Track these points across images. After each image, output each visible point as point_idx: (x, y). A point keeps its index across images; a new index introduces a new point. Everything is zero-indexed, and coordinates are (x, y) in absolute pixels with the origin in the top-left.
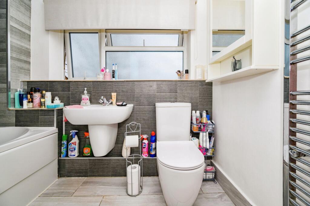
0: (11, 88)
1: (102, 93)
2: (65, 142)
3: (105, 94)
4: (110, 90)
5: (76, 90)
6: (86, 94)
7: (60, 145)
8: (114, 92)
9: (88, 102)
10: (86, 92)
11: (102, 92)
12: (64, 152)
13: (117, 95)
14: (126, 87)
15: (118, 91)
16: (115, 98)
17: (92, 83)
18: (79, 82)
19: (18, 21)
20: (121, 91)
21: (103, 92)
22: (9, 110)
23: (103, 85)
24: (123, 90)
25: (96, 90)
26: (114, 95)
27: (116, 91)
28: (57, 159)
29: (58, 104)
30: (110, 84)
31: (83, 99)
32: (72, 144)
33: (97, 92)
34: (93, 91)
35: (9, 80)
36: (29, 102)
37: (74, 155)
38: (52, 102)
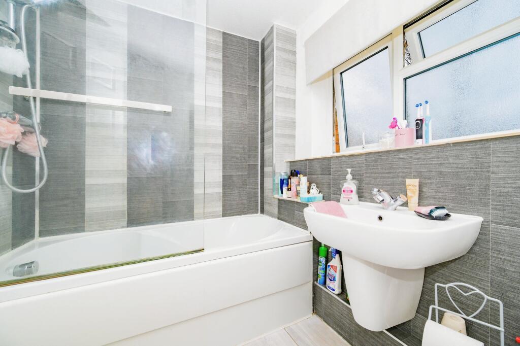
0: (276, 171)
1: (384, 178)
2: (322, 259)
3: (392, 180)
4: (403, 172)
5: (340, 173)
6: (349, 181)
7: (316, 263)
8: (415, 177)
9: (354, 196)
10: (349, 177)
11: (384, 175)
12: (321, 275)
13: (420, 183)
14: (451, 162)
15: (426, 174)
16: (414, 192)
17: (363, 158)
18: (344, 158)
19: (283, 87)
20: (434, 174)
21: (387, 175)
22: (274, 198)
23: (387, 159)
24: (441, 172)
25: (372, 171)
26: (412, 184)
27: (419, 175)
28: (311, 283)
29: (315, 195)
30: (402, 156)
31: (344, 191)
32: (330, 267)
33: (373, 175)
34: (366, 173)
35: (274, 162)
36: (288, 190)
37: (334, 290)
38: (309, 192)
